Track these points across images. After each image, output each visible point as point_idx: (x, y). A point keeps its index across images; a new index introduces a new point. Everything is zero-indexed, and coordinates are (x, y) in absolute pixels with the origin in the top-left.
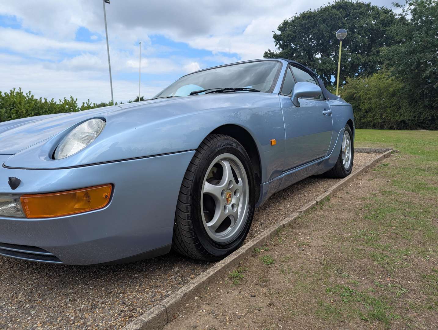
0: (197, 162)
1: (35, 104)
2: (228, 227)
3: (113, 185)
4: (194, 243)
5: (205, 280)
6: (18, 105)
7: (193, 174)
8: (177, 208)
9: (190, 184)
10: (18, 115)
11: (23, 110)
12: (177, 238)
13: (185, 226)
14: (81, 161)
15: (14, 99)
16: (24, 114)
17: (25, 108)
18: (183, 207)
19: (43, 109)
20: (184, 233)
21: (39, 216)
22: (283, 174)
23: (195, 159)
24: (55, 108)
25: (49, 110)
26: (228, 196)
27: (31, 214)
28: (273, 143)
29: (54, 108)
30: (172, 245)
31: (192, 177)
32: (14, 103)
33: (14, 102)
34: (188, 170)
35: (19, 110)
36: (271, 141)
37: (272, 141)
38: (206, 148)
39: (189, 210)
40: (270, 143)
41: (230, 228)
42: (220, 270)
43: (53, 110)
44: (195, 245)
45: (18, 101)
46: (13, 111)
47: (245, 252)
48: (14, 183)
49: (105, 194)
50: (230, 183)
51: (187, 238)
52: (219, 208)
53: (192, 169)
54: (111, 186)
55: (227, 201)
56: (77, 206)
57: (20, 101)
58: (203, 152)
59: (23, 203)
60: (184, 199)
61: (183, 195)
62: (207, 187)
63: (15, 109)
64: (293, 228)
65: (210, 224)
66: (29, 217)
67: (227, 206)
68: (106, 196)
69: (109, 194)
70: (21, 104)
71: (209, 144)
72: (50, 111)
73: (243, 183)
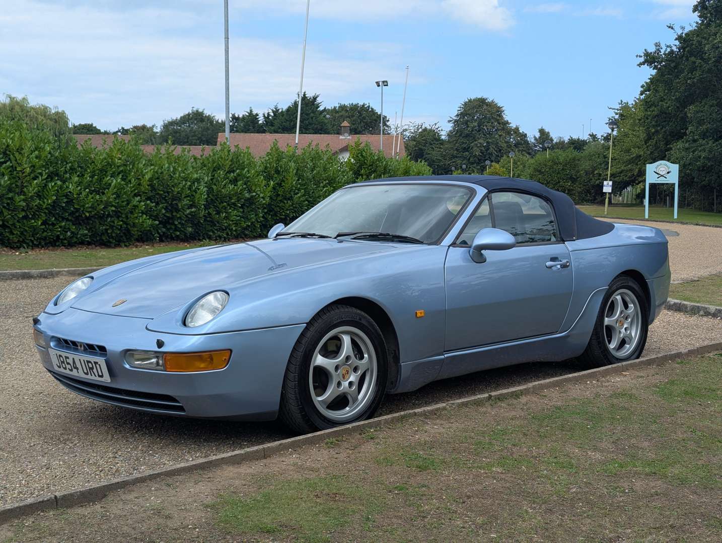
0: (309, 334)
1: (50, 153)
2: (346, 407)
3: (231, 351)
4: (301, 413)
5: (301, 439)
6: (17, 154)
7: (304, 346)
8: (285, 376)
9: (300, 354)
10: (14, 178)
11: (26, 166)
12: (285, 407)
13: (291, 396)
14: (209, 329)
15: (9, 140)
16: (26, 176)
17: (30, 162)
18: (291, 376)
19: (67, 163)
20: (291, 401)
21: (174, 370)
22: (445, 354)
23: (307, 332)
24: (94, 162)
25: (79, 167)
26: (344, 372)
27: (170, 368)
28: (419, 315)
29: (90, 161)
30: (279, 411)
31: (302, 349)
32: (6, 150)
33: (8, 146)
34: (299, 341)
35: (17, 165)
36: (416, 313)
37: (418, 312)
38: (320, 321)
39: (296, 379)
40: (415, 314)
41: (347, 409)
42: (318, 435)
43: (88, 167)
44: (301, 415)
45: (15, 146)
46: (4, 168)
47: (350, 427)
48: (160, 344)
49: (225, 358)
50: (348, 358)
51: (293, 407)
52: (332, 383)
53: (303, 341)
54: (229, 351)
55: (344, 378)
56: (202, 365)
57: (21, 145)
58: (316, 325)
59: (165, 360)
60: (292, 368)
61: (291, 365)
62: (319, 360)
63: (8, 163)
64: (426, 418)
65: (320, 399)
66: (168, 370)
67: (342, 382)
68: (225, 359)
69: (227, 358)
70: (22, 152)
71: (325, 317)
72: (82, 168)
73: (369, 359)
